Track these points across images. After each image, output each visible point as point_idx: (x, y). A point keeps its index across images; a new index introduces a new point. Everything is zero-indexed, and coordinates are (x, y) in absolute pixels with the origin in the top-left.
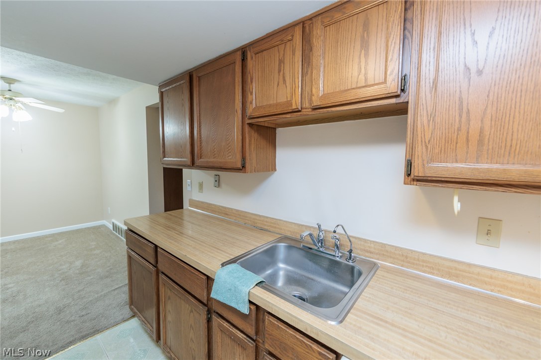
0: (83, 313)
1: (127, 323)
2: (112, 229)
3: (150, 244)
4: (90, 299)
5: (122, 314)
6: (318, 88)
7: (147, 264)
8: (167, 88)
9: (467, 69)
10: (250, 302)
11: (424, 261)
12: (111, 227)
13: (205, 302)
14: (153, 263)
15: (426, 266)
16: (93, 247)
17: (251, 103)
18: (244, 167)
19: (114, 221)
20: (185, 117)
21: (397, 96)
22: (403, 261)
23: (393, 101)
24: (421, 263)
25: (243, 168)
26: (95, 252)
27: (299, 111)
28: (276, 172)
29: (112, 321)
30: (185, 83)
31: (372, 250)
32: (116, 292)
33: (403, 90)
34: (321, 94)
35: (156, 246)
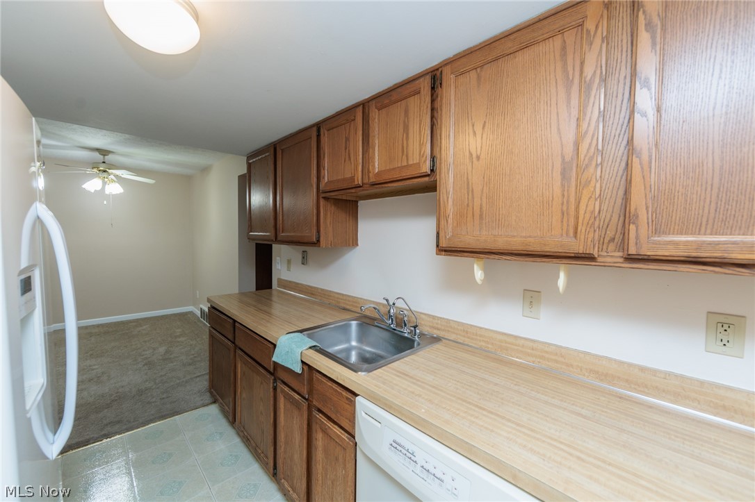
0: (163, 396)
1: (206, 408)
2: (200, 316)
3: (229, 320)
4: (172, 384)
5: (202, 400)
6: (374, 166)
7: (226, 341)
8: (254, 160)
9: (471, 154)
10: (302, 361)
11: (481, 336)
12: (198, 313)
13: (272, 370)
14: (231, 340)
15: (483, 341)
16: (178, 334)
17: (324, 178)
18: (318, 241)
19: (202, 306)
20: (269, 189)
21: (428, 175)
22: (464, 336)
23: (426, 179)
24: (478, 338)
25: (317, 243)
26: (179, 340)
27: (360, 187)
28: (358, 247)
29: (192, 405)
30: (269, 154)
31: (439, 326)
32: (198, 379)
33: (432, 170)
34: (377, 170)
35: (235, 321)
